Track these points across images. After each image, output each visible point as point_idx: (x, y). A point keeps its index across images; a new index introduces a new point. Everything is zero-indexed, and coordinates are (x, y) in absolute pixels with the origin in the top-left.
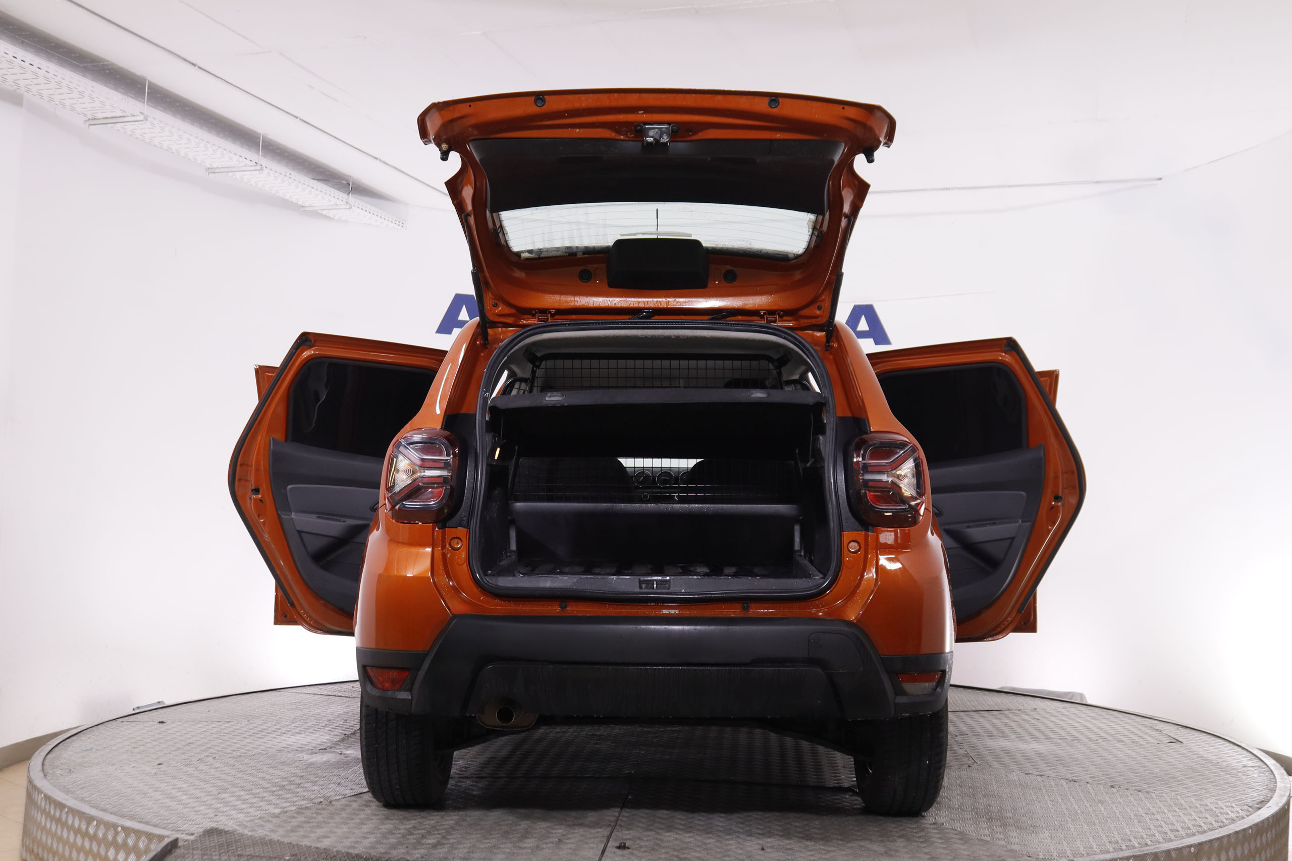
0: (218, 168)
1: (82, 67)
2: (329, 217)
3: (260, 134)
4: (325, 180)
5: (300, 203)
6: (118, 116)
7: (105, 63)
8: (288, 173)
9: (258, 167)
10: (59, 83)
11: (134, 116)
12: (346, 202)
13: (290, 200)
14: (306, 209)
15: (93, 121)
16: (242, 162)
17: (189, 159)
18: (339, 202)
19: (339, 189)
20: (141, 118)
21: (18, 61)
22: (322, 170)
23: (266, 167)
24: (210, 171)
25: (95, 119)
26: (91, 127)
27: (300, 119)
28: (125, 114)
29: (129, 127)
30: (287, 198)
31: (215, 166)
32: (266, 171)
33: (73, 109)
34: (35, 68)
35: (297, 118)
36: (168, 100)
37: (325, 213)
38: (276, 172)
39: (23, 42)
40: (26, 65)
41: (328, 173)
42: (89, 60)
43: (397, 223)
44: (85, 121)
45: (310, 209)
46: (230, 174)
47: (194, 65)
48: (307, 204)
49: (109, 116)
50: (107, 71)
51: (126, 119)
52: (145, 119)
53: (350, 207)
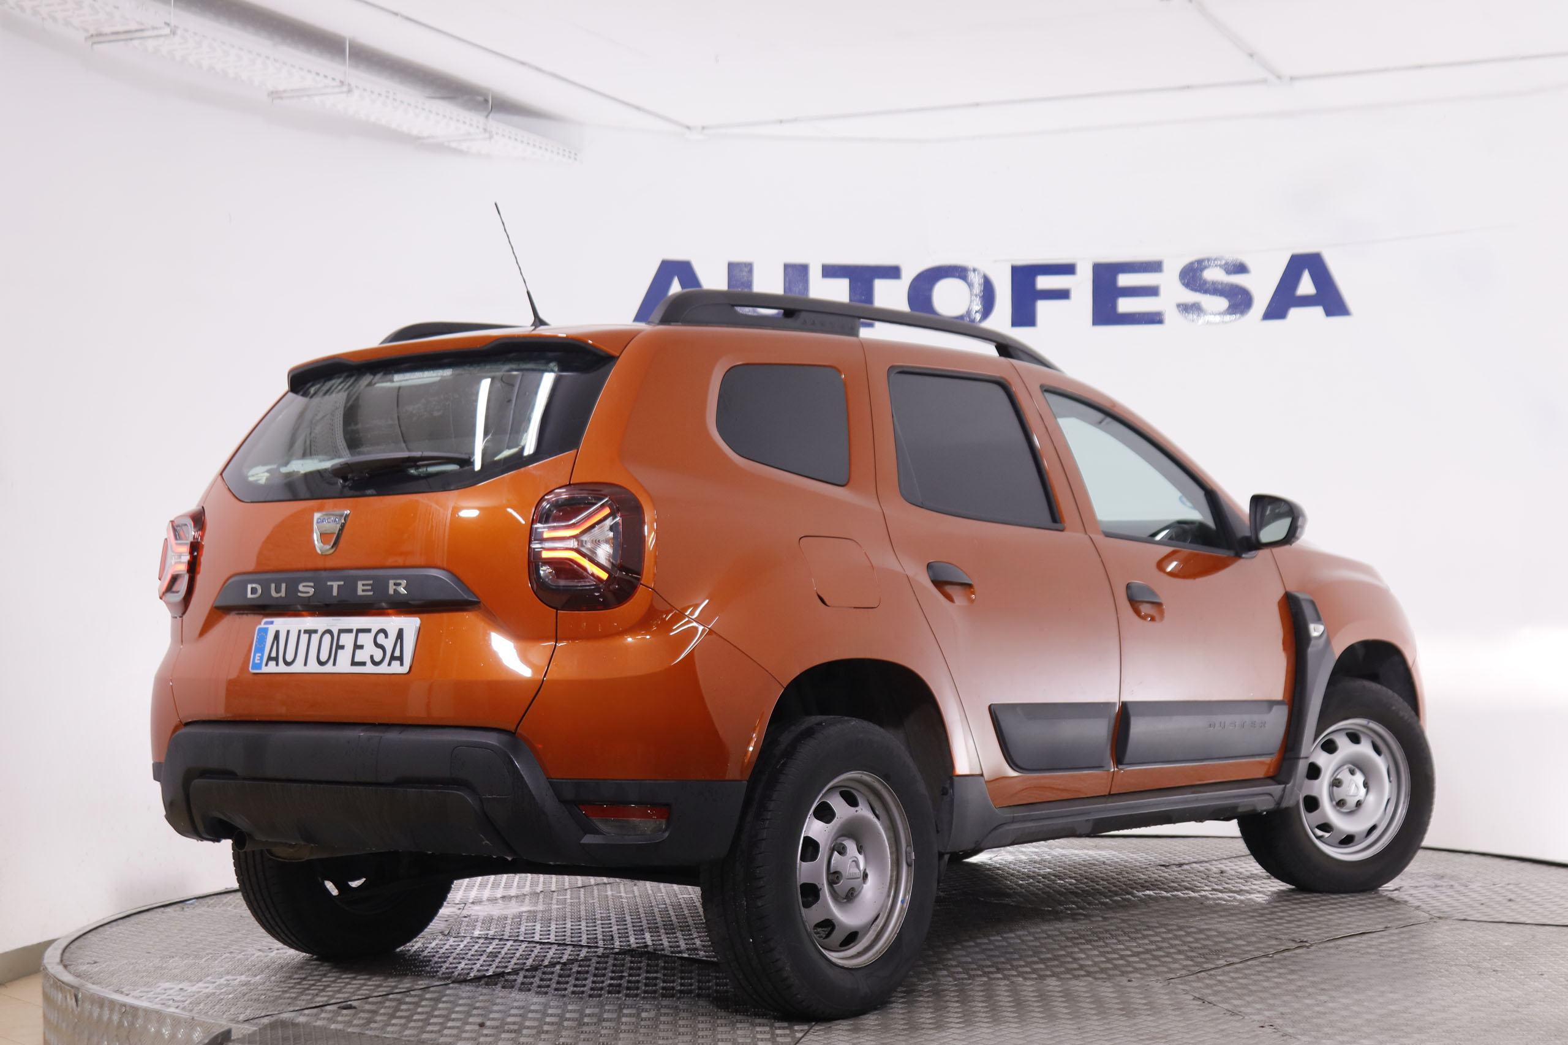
0: (285, 91)
2: (463, 152)
3: (345, 38)
4: (452, 98)
5: (415, 132)
6: (133, 29)
8: (393, 90)
9: (345, 89)
11: (155, 27)
12: (485, 130)
13: (400, 130)
14: (427, 142)
15: (97, 37)
16: (321, 80)
17: (243, 82)
18: (472, 129)
19: (475, 110)
20: (165, 30)
22: (446, 82)
23: (357, 87)
24: (275, 96)
25: (101, 35)
26: (95, 46)
27: (401, 16)
28: (143, 27)
29: (150, 44)
30: (395, 127)
31: (281, 89)
32: (357, 91)
33: (68, 23)
35: (396, 14)
37: (454, 145)
38: (372, 92)
41: (456, 87)
43: (567, 154)
44: (86, 38)
45: (433, 141)
46: (305, 99)
48: (425, 134)
49: (121, 31)
51: (145, 34)
52: (173, 33)
53: (491, 137)
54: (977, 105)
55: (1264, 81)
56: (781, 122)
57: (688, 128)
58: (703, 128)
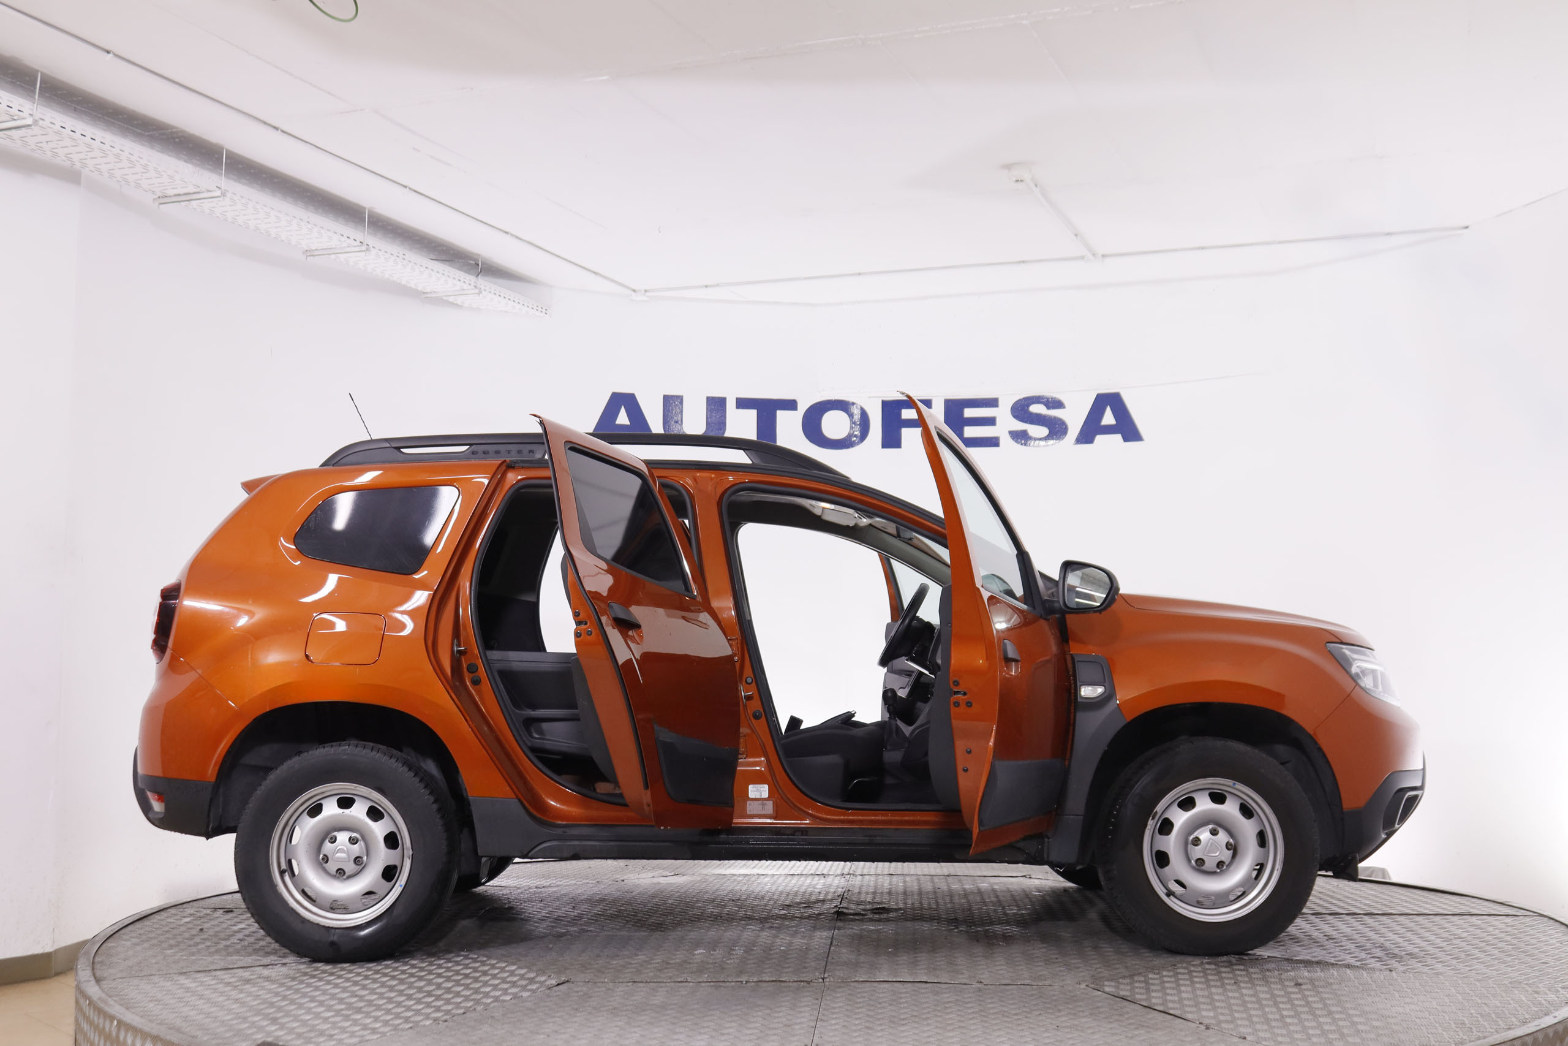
0: (316, 250)
1: (148, 136)
2: (457, 305)
3: (365, 208)
4: (448, 261)
5: (420, 289)
6: (192, 192)
7: (174, 130)
8: (402, 253)
9: (364, 248)
10: (117, 156)
11: (210, 191)
12: (475, 287)
13: (408, 285)
14: (429, 296)
15: (163, 199)
16: (345, 241)
17: (282, 241)
18: (466, 286)
19: (468, 272)
20: (218, 193)
21: (67, 131)
22: (444, 248)
23: (373, 247)
24: (309, 254)
25: (166, 197)
26: (161, 206)
27: (410, 188)
28: (198, 190)
29: (207, 205)
30: (403, 283)
31: (313, 248)
32: (374, 251)
33: (138, 186)
34: (88, 139)
35: (406, 187)
36: (252, 171)
37: (451, 299)
38: (386, 252)
39: (75, 110)
40: (77, 135)
41: (452, 252)
42: (154, 127)
43: (539, 309)
44: (154, 199)
45: (434, 295)
46: (333, 257)
47: (276, 128)
48: (428, 291)
49: (181, 193)
50: (177, 140)
51: (201, 196)
52: (224, 195)
53: (480, 292)
54: (860, 274)
55: (1082, 258)
56: (706, 286)
57: (634, 291)
58: (646, 291)
